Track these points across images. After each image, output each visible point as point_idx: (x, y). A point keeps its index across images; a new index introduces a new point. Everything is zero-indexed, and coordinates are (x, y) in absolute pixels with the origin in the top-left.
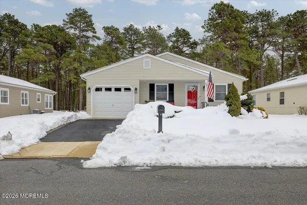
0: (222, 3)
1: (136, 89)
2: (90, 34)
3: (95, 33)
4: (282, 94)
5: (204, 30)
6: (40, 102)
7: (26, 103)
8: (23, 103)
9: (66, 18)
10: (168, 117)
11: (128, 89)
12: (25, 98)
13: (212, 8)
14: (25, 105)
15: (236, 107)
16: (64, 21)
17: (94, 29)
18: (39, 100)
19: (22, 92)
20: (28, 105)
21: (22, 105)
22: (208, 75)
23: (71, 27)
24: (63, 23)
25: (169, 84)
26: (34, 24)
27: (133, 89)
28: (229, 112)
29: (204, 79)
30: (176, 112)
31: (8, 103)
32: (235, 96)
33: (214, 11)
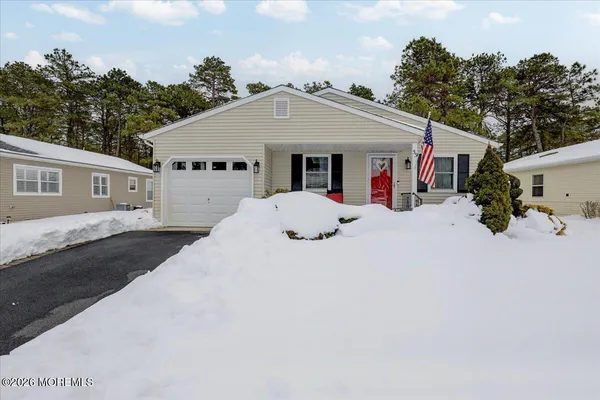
0: (423, 39)
1: (257, 164)
2: (229, 95)
3: (235, 92)
4: (538, 179)
5: (395, 82)
6: (136, 191)
7: (104, 192)
8: (96, 192)
9: (194, 72)
10: (321, 237)
11: (240, 166)
12: (101, 186)
13: (408, 48)
14: (101, 196)
15: (502, 208)
16: (190, 75)
17: (233, 87)
18: (133, 189)
19: (94, 174)
20: (108, 196)
21: (93, 196)
22: (423, 134)
23: (203, 85)
24: (189, 78)
25: (333, 156)
26: (149, 82)
27: (250, 165)
28: (483, 220)
29: (410, 141)
30: (342, 220)
31: (60, 194)
32: (497, 178)
33: (411, 52)
